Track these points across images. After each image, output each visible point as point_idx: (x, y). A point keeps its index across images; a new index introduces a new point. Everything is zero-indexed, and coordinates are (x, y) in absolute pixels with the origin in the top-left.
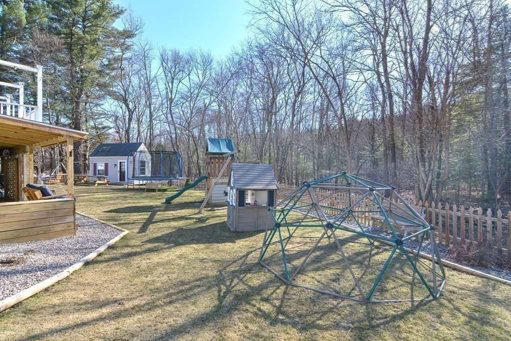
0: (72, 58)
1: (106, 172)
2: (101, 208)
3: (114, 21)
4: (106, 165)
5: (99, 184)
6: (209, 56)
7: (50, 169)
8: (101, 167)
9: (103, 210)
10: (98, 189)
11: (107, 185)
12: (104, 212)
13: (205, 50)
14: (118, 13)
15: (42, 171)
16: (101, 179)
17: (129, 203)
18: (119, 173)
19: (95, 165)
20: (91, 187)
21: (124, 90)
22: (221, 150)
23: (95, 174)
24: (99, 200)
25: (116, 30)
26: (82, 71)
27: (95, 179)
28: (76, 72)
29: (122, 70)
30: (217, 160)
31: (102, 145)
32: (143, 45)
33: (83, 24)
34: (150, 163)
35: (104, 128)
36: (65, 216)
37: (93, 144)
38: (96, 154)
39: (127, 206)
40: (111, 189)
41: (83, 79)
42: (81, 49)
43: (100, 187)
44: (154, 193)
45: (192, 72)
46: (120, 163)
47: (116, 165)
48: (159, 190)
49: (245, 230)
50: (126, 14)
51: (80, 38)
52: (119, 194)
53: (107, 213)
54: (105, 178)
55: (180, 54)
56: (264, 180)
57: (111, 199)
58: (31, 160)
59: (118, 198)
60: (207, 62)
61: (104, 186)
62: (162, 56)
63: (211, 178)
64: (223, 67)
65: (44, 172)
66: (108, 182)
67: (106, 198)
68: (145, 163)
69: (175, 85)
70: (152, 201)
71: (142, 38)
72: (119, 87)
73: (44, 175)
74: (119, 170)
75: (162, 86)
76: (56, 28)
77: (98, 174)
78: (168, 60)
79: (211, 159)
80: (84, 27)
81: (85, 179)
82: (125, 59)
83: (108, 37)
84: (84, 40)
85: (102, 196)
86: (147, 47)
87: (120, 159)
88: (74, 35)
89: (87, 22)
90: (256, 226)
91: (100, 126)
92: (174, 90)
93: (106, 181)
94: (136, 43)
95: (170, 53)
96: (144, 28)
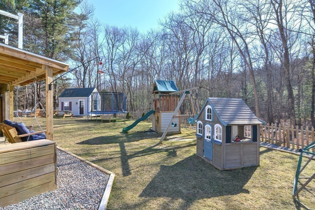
0: (47, 33)
1: (70, 108)
2: (73, 139)
3: (74, 8)
4: (70, 103)
5: (66, 117)
6: (136, 31)
7: (32, 107)
8: (66, 104)
9: (76, 142)
10: (66, 121)
11: (72, 117)
12: (77, 143)
13: (133, 27)
14: (77, 3)
15: (26, 108)
16: (67, 113)
17: (95, 133)
18: (79, 109)
19: (63, 103)
20: (61, 119)
21: (81, 53)
22: (167, 89)
23: (62, 109)
24: (70, 131)
25: (76, 14)
26: (53, 41)
27: (63, 113)
28: (49, 42)
29: (79, 40)
30: (165, 98)
31: (67, 90)
32: (94, 23)
33: (54, 10)
34: (100, 101)
35: (67, 79)
36: (43, 166)
37: (60, 90)
38: (63, 95)
39: (96, 137)
40: (76, 121)
41: (54, 47)
42: (53, 26)
43: (67, 119)
44: (108, 124)
45: (125, 42)
46: (80, 101)
47: (77, 103)
48: (112, 121)
49: (233, 168)
50: (82, 3)
51: (52, 18)
52: (84, 125)
53: (81, 146)
54: (70, 112)
55: (119, 29)
56: (244, 115)
57: (79, 129)
58: (11, 97)
59: (84, 129)
60: (135, 35)
61: (69, 118)
62: (106, 30)
63: (160, 112)
64: (145, 38)
65: (28, 108)
66: (72, 115)
67: (75, 129)
68: (97, 102)
69: (114, 50)
70: (111, 131)
71: (94, 18)
72: (78, 51)
73: (27, 111)
74: (79, 106)
75: (105, 51)
76: (36, 13)
77: (65, 110)
78: (110, 33)
79: (160, 97)
80: (55, 12)
81: (56, 113)
82: (82, 33)
83: (70, 19)
84: (54, 19)
85: (71, 127)
86: (97, 24)
87: (80, 99)
88: (48, 17)
89: (56, 9)
90: (242, 163)
91: (64, 78)
92: (113, 53)
93: (71, 115)
94: (89, 22)
95: (111, 29)
96: (94, 12)
